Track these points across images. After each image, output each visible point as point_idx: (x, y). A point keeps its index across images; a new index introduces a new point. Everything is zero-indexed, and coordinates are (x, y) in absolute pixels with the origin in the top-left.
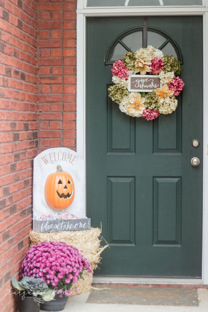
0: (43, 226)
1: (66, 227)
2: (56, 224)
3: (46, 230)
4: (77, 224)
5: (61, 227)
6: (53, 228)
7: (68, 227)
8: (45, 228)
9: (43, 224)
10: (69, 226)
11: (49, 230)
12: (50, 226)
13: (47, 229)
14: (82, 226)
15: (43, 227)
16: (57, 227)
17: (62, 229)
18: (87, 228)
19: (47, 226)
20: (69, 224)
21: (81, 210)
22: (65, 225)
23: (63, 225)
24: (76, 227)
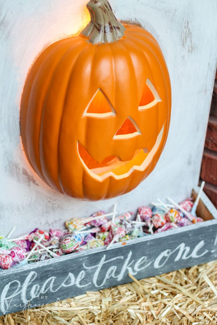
0: (10, 292)
1: (117, 273)
2: (71, 275)
3: (25, 301)
4: (165, 254)
5: (92, 278)
6: (54, 288)
7: (127, 271)
8: (19, 296)
9: (7, 288)
10: (132, 266)
11: (36, 300)
12: (41, 285)
13: (28, 297)
14: (190, 253)
15: (6, 297)
16: (75, 280)
17: (99, 282)
18: (209, 254)
19: (30, 287)
20: (130, 262)
21: (189, 163)
22: (114, 268)
23: (105, 268)
24: (161, 263)
